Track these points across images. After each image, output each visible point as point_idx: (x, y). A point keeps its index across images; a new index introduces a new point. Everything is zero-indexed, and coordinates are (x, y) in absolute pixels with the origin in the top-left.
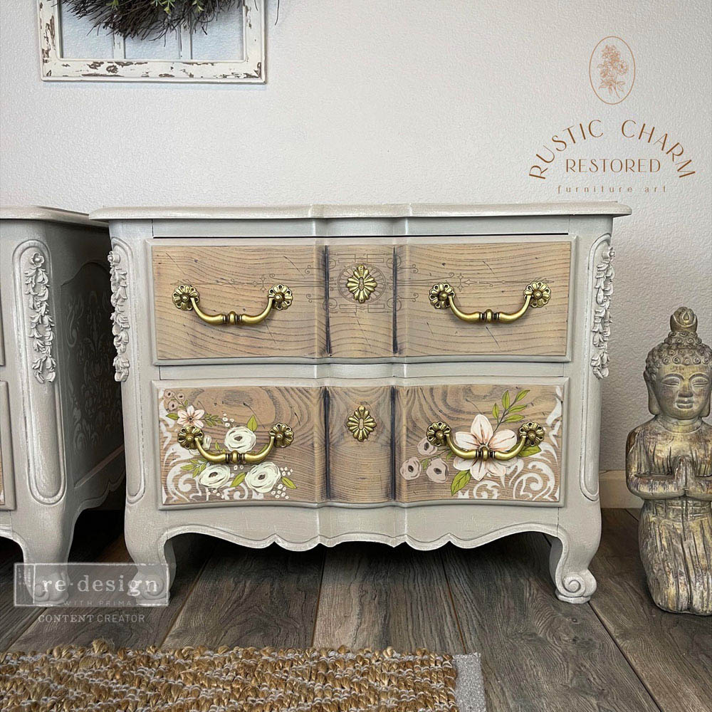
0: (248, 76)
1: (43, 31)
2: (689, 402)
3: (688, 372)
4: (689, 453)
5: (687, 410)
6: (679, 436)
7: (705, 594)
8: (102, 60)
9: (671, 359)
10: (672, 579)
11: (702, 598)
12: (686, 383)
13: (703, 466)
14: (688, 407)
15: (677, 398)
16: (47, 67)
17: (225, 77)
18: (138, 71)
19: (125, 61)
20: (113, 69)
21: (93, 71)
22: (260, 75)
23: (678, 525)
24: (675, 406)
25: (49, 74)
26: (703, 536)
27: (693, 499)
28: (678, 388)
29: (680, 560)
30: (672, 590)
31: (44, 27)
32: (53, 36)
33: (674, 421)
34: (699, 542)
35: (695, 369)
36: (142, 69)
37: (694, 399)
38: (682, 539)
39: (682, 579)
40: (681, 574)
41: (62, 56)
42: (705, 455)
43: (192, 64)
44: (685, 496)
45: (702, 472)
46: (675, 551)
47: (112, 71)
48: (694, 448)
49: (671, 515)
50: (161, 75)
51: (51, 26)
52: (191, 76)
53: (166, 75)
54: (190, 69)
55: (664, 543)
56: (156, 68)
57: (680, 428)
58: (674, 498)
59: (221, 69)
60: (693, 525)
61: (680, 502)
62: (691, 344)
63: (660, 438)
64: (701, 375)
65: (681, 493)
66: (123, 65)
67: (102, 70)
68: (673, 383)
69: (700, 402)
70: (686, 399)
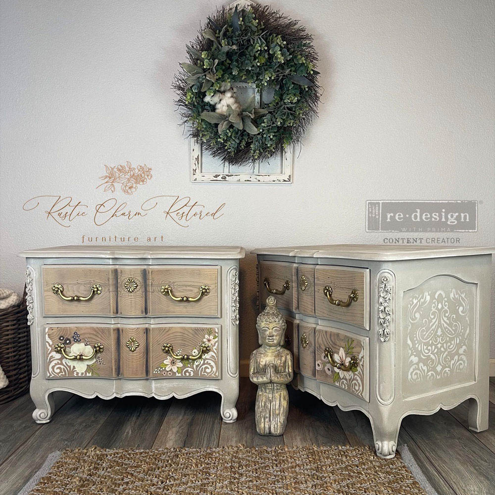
0: (285, 181)
1: (194, 161)
2: (272, 339)
3: (271, 326)
4: (274, 362)
5: (272, 343)
6: (270, 354)
7: (276, 426)
8: (219, 174)
9: (264, 320)
10: (263, 420)
11: (275, 428)
12: (271, 330)
13: (280, 368)
14: (272, 342)
15: (267, 338)
16: (195, 177)
17: (274, 181)
18: (236, 178)
19: (229, 174)
20: (224, 178)
21: (215, 179)
22: (290, 181)
23: (270, 396)
24: (267, 341)
25: (196, 180)
26: (280, 400)
27: (276, 383)
28: (267, 333)
29: (268, 412)
30: (262, 425)
31: (194, 159)
32: (198, 163)
33: (268, 347)
34: (278, 403)
35: (274, 325)
36: (238, 178)
37: (274, 338)
38: (271, 402)
39: (267, 420)
40: (267, 418)
41: (201, 172)
42: (281, 363)
43: (260, 175)
44: (271, 382)
45: (280, 370)
46: (267, 407)
47: (224, 179)
48: (276, 360)
49: (267, 391)
50: (245, 181)
51: (197, 159)
52: (259, 181)
53: (248, 181)
54: (259, 178)
55: (263, 404)
56: (243, 177)
57: (270, 352)
58: (268, 383)
59: (272, 178)
60: (277, 395)
61: (271, 385)
62: (273, 313)
63: (262, 355)
64: (277, 327)
65: (269, 381)
66: (229, 176)
67: (219, 178)
68: (265, 330)
69: (277, 338)
70: (271, 338)
